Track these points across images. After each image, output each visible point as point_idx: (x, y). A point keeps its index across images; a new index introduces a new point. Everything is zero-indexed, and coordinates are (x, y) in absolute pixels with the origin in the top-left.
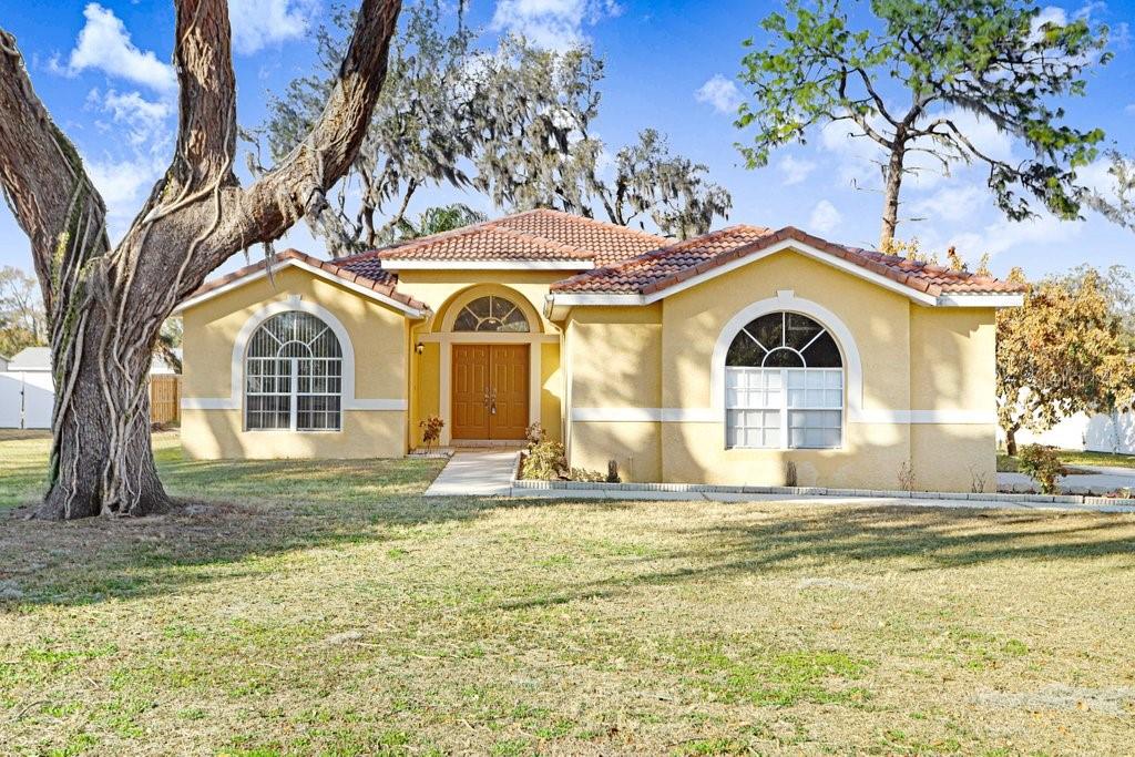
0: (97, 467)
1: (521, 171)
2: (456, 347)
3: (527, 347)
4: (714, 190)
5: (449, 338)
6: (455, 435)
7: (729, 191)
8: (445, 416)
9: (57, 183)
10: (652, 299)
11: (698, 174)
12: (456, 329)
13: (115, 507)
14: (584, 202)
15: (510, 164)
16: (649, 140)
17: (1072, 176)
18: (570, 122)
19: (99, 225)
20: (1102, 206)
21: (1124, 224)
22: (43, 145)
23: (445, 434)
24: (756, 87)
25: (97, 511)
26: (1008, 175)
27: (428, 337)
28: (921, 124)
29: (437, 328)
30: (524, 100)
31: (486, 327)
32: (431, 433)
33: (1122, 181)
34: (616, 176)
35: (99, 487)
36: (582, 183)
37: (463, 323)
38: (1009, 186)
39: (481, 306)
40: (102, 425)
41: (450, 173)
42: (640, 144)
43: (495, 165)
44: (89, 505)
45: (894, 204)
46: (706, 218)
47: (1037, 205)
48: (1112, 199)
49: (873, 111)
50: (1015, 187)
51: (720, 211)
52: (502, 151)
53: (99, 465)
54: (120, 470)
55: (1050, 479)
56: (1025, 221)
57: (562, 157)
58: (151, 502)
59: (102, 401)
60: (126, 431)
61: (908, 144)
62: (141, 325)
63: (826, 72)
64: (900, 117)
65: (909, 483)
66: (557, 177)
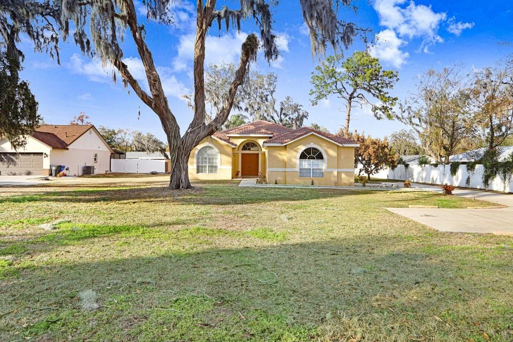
0: (179, 179)
1: (256, 107)
2: (242, 154)
3: (258, 154)
4: (304, 112)
5: (241, 152)
6: (242, 174)
7: (308, 112)
8: (240, 170)
9: (172, 124)
10: (284, 145)
11: (301, 107)
12: (242, 150)
13: (182, 187)
14: (272, 114)
15: (253, 105)
16: (288, 98)
17: (391, 109)
18: (269, 93)
19: (179, 132)
20: (398, 117)
21: (402, 122)
22: (170, 117)
23: (240, 174)
24: (314, 85)
25: (179, 188)
26: (376, 109)
27: (236, 151)
28: (355, 95)
29: (238, 150)
30: (257, 88)
31: (249, 149)
32: (237, 174)
33: (402, 111)
34: (280, 108)
35: (179, 183)
36: (271, 110)
37: (244, 148)
38: (377, 111)
39: (248, 144)
40: (180, 171)
41: (238, 107)
42: (286, 100)
43: (250, 105)
44: (178, 187)
45: (349, 115)
46: (302, 119)
47: (384, 116)
48: (400, 116)
49: (343, 92)
50: (378, 111)
51: (306, 117)
52: (251, 101)
53: (180, 179)
54: (183, 180)
55: (364, 183)
56: (381, 120)
57: (266, 103)
58: (189, 186)
59: (180, 167)
60: (184, 172)
61: (352, 100)
62: (188, 152)
63: (331, 81)
64: (350, 93)
65: (336, 184)
66: (265, 109)
